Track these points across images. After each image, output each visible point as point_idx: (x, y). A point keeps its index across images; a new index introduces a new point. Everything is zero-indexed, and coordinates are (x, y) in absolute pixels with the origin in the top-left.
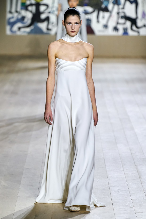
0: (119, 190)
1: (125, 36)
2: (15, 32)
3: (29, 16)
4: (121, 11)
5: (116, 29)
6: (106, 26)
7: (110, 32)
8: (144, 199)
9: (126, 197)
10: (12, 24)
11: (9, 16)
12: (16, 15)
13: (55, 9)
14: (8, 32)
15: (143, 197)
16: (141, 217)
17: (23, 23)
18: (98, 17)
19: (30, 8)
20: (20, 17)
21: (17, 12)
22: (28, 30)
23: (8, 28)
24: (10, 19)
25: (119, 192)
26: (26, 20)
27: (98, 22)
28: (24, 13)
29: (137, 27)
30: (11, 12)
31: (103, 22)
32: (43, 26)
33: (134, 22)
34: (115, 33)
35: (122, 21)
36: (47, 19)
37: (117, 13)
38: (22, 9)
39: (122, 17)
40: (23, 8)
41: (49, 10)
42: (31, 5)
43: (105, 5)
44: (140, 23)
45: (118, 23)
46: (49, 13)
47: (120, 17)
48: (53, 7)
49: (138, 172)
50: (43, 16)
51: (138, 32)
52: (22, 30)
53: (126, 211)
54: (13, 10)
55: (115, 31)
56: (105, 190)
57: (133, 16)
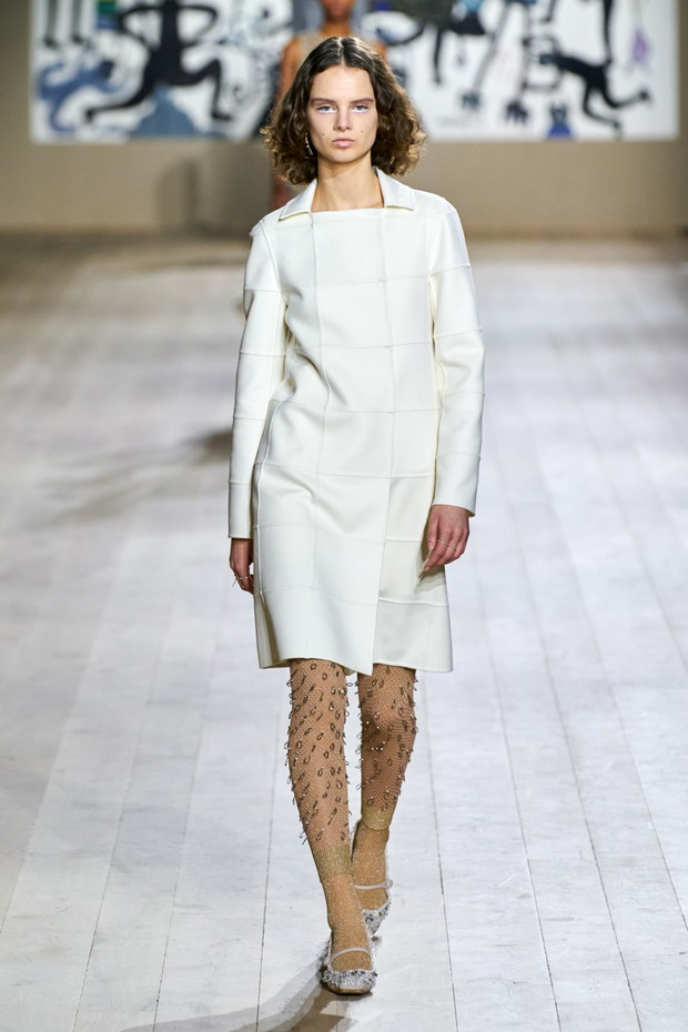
0: (476, 819)
1: (559, 144)
2: (70, 130)
3: (130, 57)
4: (538, 30)
5: (516, 111)
6: (472, 100)
7: (491, 124)
8: (582, 858)
9: (504, 853)
10: (58, 96)
11: (42, 57)
12: (72, 54)
13: (244, 26)
14: (40, 130)
15: (580, 853)
16: (565, 940)
17: (105, 89)
18: (436, 58)
19: (135, 23)
20: (91, 62)
21: (77, 39)
22: (129, 119)
23: (39, 111)
24: (47, 71)
25: (474, 828)
26: (117, 76)
27: (438, 79)
28: (108, 44)
29: (612, 103)
30: (50, 42)
31: (459, 79)
32: (194, 102)
33: (594, 78)
34: (512, 131)
35: (544, 75)
36: (213, 70)
37: (520, 42)
38: (100, 26)
39: (544, 60)
40: (105, 23)
41: (222, 29)
42: (141, 9)
43: (468, 5)
44: (622, 83)
45: (525, 86)
46: (222, 42)
47: (537, 59)
48: (236, 17)
49: (568, 739)
50: (194, 60)
51: (616, 125)
52: (104, 120)
53: (498, 915)
54: (62, 32)
55: (512, 121)
56: (414, 820)
57: (592, 52)
